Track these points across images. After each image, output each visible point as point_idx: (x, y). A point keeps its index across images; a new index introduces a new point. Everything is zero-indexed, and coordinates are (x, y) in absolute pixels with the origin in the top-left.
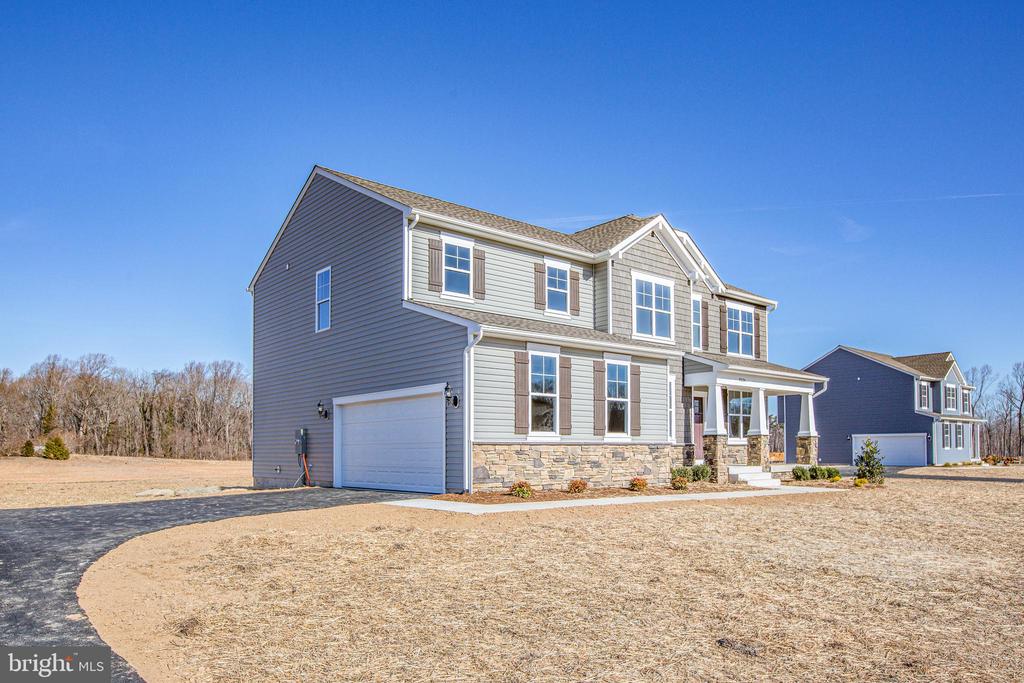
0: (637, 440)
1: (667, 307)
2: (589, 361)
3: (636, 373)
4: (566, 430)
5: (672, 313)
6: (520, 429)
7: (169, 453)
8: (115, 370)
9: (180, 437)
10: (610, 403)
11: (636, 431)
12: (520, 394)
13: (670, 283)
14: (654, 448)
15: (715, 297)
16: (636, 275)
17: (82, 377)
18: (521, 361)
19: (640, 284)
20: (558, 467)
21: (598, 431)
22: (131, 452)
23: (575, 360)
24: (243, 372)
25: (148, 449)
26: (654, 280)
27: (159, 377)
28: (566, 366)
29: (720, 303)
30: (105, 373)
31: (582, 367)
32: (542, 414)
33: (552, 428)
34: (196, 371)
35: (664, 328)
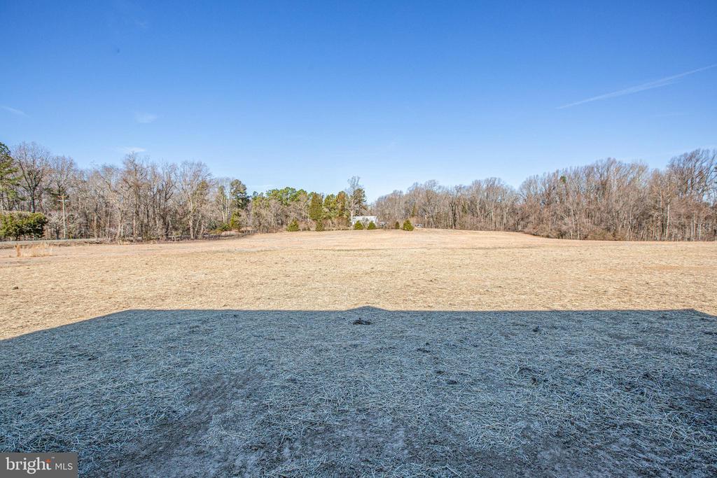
7: (463, 227)
8: (440, 187)
9: (468, 218)
17: (427, 191)
22: (446, 227)
24: (501, 183)
25: (454, 225)
27: (459, 189)
30: (435, 189)
34: (478, 183)
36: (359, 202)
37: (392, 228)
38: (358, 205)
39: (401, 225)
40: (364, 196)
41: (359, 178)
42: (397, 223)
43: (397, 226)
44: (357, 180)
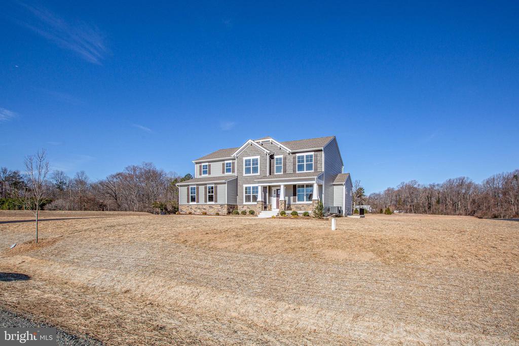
0: (217, 203)
1: (257, 164)
2: (204, 187)
3: (216, 187)
4: (198, 202)
5: (259, 166)
6: (188, 202)
10: (209, 195)
11: (216, 201)
12: (188, 195)
13: (258, 157)
14: (221, 205)
15: (291, 154)
16: (245, 159)
18: (188, 189)
19: (246, 161)
20: (195, 210)
21: (206, 201)
23: (200, 187)
26: (251, 158)
28: (198, 188)
29: (294, 155)
31: (202, 188)
32: (193, 199)
33: (195, 201)
35: (255, 170)
36: (360, 196)
37: (378, 213)
38: (359, 198)
39: (384, 211)
40: (364, 192)
41: (360, 181)
42: (381, 210)
43: (381, 212)
44: (358, 182)
